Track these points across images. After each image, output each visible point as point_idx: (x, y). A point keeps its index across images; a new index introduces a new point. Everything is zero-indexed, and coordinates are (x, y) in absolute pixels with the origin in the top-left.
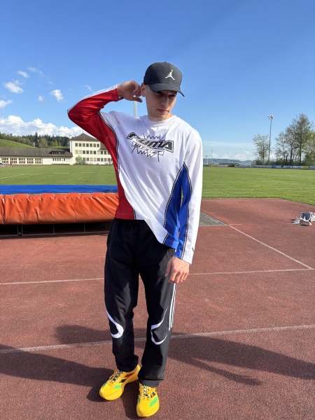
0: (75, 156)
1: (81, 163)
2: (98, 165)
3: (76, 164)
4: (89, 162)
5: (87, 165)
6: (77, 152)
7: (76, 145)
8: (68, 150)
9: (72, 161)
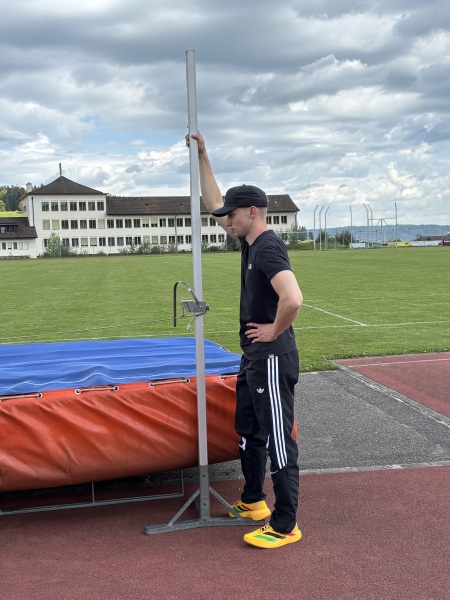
0: (43, 234)
1: (59, 251)
2: (101, 255)
3: (46, 256)
4: (78, 250)
5: (74, 256)
6: (46, 224)
7: (45, 207)
8: (25, 220)
9: (34, 249)
